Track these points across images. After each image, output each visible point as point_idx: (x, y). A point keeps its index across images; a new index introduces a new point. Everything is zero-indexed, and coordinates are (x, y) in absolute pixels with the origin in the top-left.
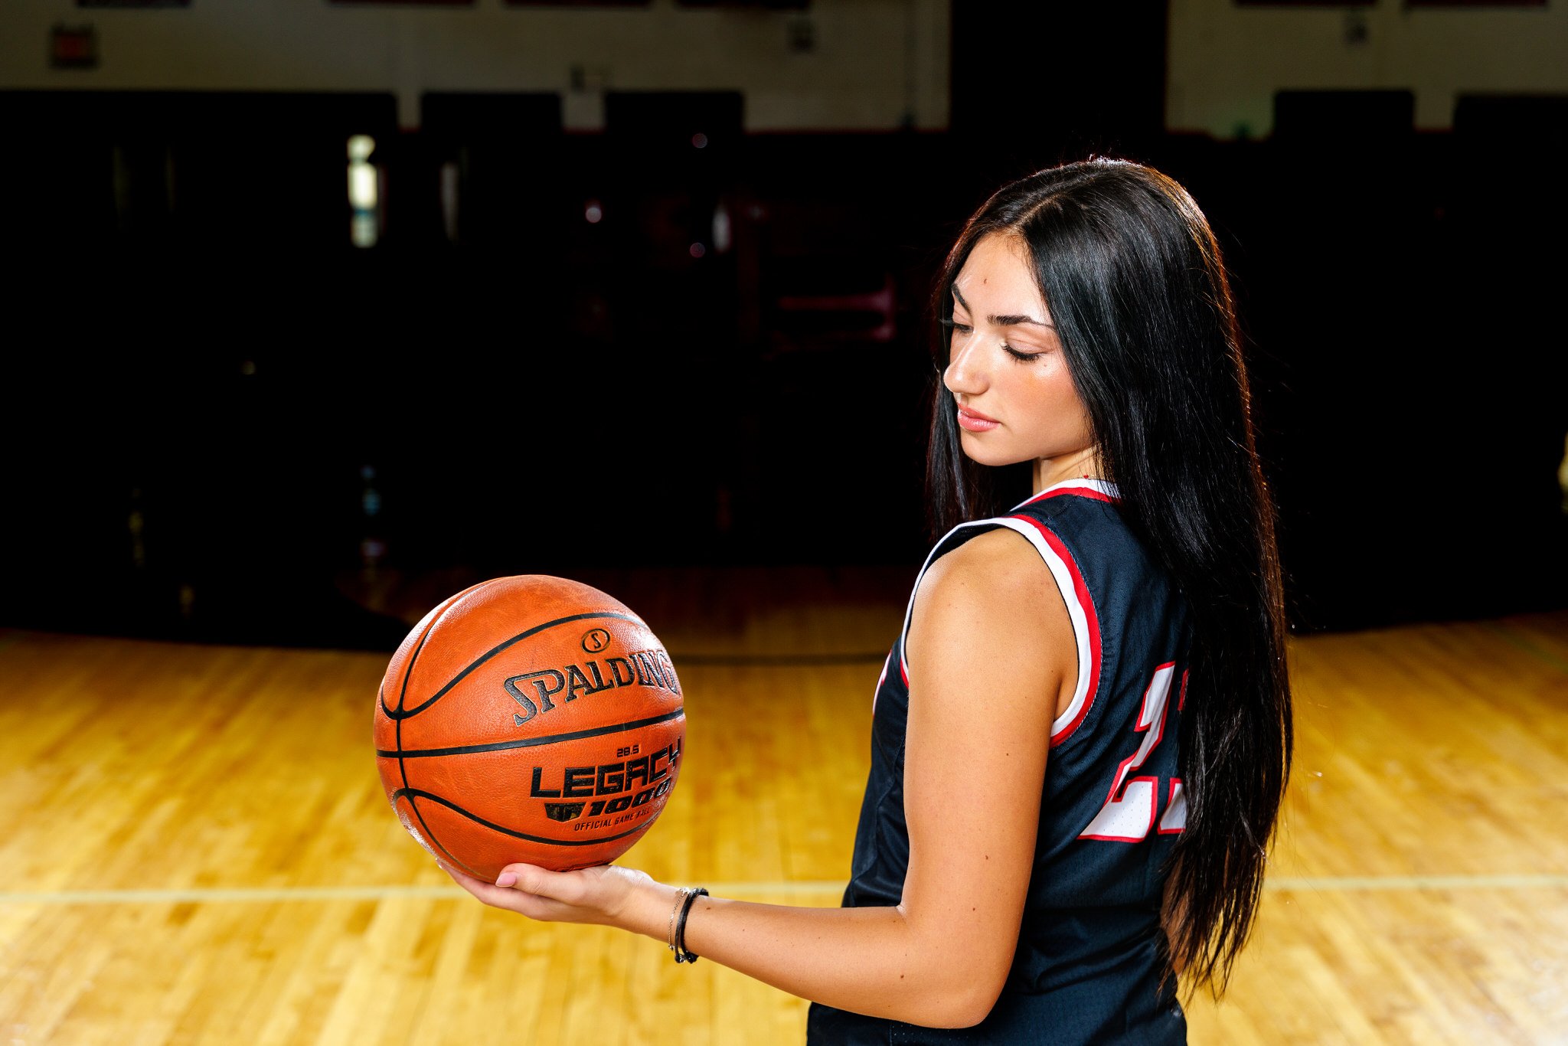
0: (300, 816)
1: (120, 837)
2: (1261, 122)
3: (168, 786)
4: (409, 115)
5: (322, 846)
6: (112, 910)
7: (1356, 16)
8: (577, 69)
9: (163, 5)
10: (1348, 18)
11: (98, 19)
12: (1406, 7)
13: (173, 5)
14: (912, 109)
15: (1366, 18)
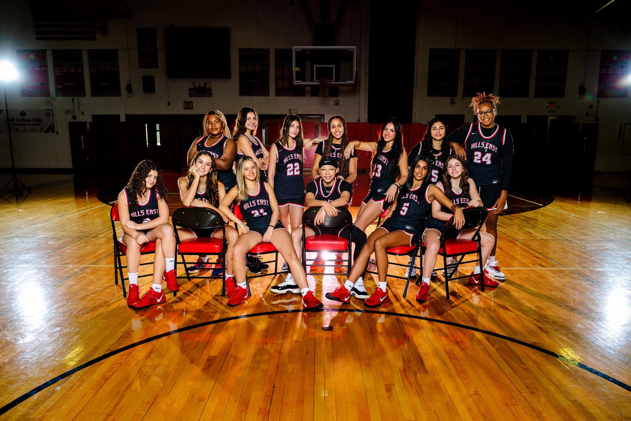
7: (453, 98)
8: (290, 109)
9: (206, 96)
10: (451, 99)
11: (193, 99)
12: (463, 97)
13: (208, 96)
14: (359, 118)
15: (455, 99)
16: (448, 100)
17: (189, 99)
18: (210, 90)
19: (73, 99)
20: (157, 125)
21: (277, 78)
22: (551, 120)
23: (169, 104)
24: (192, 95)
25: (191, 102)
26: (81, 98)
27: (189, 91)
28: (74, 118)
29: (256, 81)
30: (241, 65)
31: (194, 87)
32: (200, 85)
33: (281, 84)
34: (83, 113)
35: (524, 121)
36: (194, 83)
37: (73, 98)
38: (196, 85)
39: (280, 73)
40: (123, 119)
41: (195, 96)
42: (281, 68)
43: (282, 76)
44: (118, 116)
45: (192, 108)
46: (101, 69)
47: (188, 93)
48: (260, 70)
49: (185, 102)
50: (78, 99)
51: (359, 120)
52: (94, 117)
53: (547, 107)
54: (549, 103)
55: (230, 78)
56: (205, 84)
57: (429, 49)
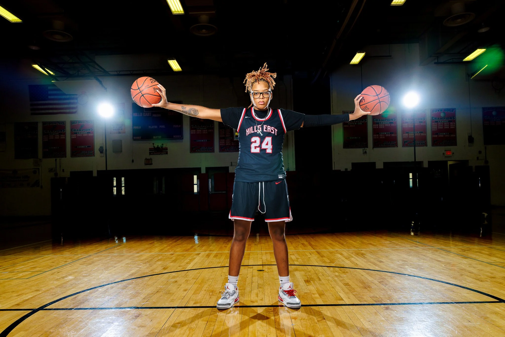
0: (189, 248)
1: (162, 250)
2: (350, 168)
3: (169, 246)
4: (203, 171)
5: (192, 249)
6: (162, 254)
7: (365, 149)
8: (231, 162)
9: (163, 154)
10: (363, 150)
11: (152, 157)
12: (373, 148)
13: (164, 154)
14: (288, 168)
15: (366, 149)
16: (360, 150)
17: (149, 157)
18: (166, 149)
19: (56, 160)
20: (122, 178)
21: (220, 138)
22: (450, 165)
23: (133, 161)
24: (152, 153)
25: (151, 159)
26: (62, 158)
27: (150, 150)
28: (56, 174)
29: (204, 141)
30: (191, 129)
31: (153, 147)
32: (158, 146)
33: (224, 142)
34: (63, 170)
35: (426, 165)
36: (153, 144)
37: (56, 158)
38: (155, 145)
39: (223, 134)
40: (95, 174)
41: (154, 154)
42: (224, 130)
43: (224, 136)
44: (91, 172)
45: (152, 164)
46: (80, 135)
47: (148, 151)
48: (207, 132)
49: (146, 159)
50: (60, 159)
51: (289, 169)
52: (72, 173)
53: (444, 154)
54: (445, 151)
55: (183, 139)
56: (163, 144)
57: (342, 112)
